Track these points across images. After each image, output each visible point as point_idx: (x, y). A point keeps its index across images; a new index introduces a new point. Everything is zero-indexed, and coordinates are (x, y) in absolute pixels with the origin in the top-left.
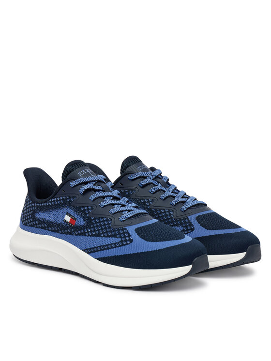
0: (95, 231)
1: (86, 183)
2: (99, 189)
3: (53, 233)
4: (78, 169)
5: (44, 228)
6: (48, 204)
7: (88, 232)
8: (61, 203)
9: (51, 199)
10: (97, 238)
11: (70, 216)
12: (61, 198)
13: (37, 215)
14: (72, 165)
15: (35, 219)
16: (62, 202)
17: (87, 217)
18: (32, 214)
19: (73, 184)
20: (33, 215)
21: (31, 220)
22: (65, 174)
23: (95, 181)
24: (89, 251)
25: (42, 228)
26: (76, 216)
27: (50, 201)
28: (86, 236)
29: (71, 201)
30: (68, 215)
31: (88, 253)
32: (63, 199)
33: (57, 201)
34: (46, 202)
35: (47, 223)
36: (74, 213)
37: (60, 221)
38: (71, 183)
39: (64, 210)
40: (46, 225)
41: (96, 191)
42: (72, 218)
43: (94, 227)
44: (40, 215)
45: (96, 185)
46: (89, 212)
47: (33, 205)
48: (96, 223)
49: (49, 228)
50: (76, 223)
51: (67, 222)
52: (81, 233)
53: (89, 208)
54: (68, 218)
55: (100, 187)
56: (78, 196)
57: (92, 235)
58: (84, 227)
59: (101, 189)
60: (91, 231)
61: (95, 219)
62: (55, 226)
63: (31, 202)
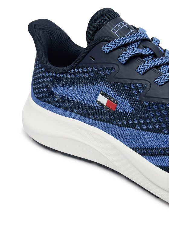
0: (152, 123)
1: (126, 45)
2: (147, 53)
3: (81, 117)
4: (110, 22)
5: (67, 109)
6: (69, 76)
7: (139, 124)
8: (90, 77)
9: (74, 68)
10: (158, 135)
11: (106, 97)
12: (90, 69)
13: (54, 90)
14: (100, 17)
15: (52, 94)
16: (92, 74)
17: (136, 100)
18: (46, 87)
19: (107, 48)
20: (49, 88)
21: (47, 94)
22: (91, 32)
23: (139, 40)
24: (144, 152)
25: (63, 108)
26: (116, 97)
27: (72, 71)
28: (136, 129)
29: (106, 74)
30: (102, 94)
31: (142, 154)
32: (93, 71)
33: (83, 72)
34: (66, 73)
35: (70, 102)
36: (113, 94)
37: (90, 102)
38: (104, 47)
39: (96, 87)
40: (69, 105)
41: (142, 56)
42: (109, 99)
43: (149, 117)
44: (59, 90)
45: (141, 46)
46: (139, 94)
47: (47, 74)
48: (153, 110)
49: (75, 110)
50: (119, 108)
51: (103, 105)
52: (128, 123)
53: (139, 86)
54: (103, 100)
55: (148, 49)
56: (116, 67)
57: (148, 130)
58: (132, 116)
59: (150, 52)
60: (145, 123)
61: (150, 104)
62: (84, 108)
63: (43, 70)
